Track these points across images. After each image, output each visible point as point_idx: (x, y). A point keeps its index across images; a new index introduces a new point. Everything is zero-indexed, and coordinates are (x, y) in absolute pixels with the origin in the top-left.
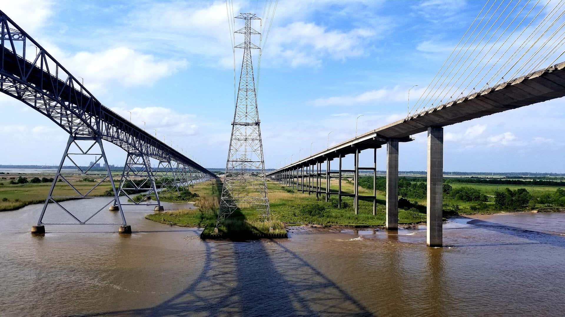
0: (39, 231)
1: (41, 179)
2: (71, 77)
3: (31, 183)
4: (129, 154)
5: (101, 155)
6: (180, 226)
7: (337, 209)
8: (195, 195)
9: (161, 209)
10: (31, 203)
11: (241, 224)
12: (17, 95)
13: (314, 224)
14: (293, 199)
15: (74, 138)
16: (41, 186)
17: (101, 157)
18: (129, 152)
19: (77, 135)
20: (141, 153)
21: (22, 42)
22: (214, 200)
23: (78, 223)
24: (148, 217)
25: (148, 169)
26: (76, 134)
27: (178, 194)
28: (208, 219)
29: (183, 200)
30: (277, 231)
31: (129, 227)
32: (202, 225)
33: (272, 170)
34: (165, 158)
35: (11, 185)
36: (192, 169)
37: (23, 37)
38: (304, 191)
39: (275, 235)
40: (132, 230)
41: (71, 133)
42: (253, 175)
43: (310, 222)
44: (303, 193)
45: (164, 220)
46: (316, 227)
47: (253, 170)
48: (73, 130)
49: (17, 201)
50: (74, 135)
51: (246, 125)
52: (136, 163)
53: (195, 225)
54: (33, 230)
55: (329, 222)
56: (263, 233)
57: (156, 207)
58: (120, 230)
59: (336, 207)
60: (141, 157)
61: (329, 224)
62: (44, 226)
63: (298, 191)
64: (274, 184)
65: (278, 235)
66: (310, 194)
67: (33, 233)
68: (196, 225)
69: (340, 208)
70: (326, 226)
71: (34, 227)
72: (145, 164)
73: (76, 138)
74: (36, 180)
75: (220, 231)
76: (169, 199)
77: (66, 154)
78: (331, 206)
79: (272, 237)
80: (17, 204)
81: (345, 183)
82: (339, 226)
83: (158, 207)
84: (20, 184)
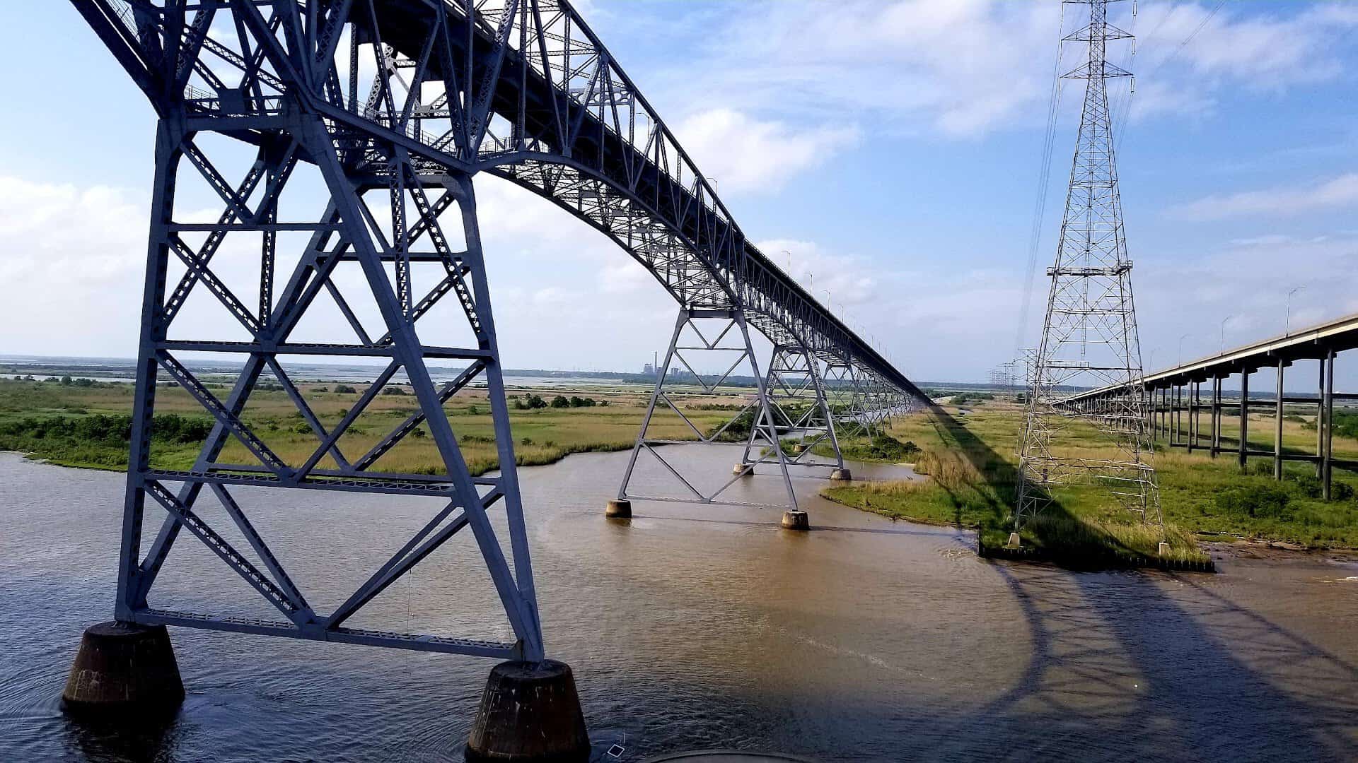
0: (622, 513)
1: (569, 398)
2: (701, 181)
3: (553, 408)
4: (778, 348)
5: (744, 352)
6: (912, 521)
7: (1320, 502)
8: (910, 448)
9: (846, 476)
10: (573, 450)
11: (1071, 528)
12: (601, 223)
13: (1272, 540)
14: (1168, 467)
15: (690, 312)
16: (572, 414)
17: (744, 355)
18: (776, 345)
19: (695, 308)
20: (802, 344)
21: (628, 107)
22: (960, 461)
23: (696, 498)
24: (826, 494)
25: (816, 383)
26: (693, 304)
27: (868, 441)
28: (971, 508)
29: (885, 456)
30: (1183, 554)
31: (805, 516)
32: (964, 522)
33: (1080, 389)
34: (841, 357)
35: (518, 411)
36: (888, 384)
37: (629, 97)
38: (1192, 447)
39: (1178, 562)
40: (811, 522)
41: (682, 301)
42: (1020, 400)
43: (1260, 534)
44: (1190, 452)
45: (868, 504)
46: (1282, 548)
47: (1020, 388)
48: (688, 296)
49: (549, 445)
50: (688, 307)
51: (1086, 275)
52: (790, 370)
53: (947, 521)
54: (609, 509)
55: (1318, 538)
56: (1141, 555)
57: (834, 471)
58: (785, 521)
59: (1314, 494)
60: (803, 356)
61: (1321, 543)
62: (629, 503)
63: (1172, 445)
64: (1093, 426)
65: (1186, 562)
66: (1213, 455)
67: (610, 516)
68: (951, 520)
69: (1329, 497)
70: (1312, 549)
71: (611, 503)
72: (810, 372)
73: (692, 314)
74: (561, 402)
75: (1023, 541)
76: (851, 454)
77: (673, 349)
78: (1296, 491)
79: (1172, 568)
80: (552, 452)
81: (1298, 430)
82: (1353, 549)
83: (839, 472)
84: (533, 410)
